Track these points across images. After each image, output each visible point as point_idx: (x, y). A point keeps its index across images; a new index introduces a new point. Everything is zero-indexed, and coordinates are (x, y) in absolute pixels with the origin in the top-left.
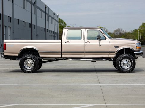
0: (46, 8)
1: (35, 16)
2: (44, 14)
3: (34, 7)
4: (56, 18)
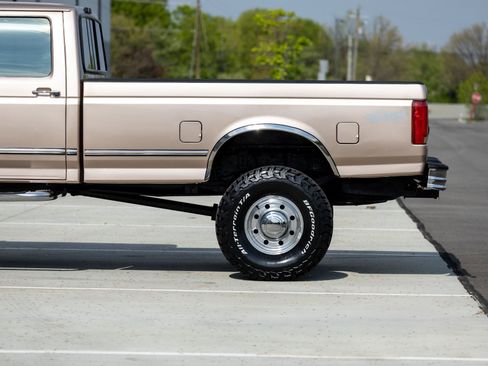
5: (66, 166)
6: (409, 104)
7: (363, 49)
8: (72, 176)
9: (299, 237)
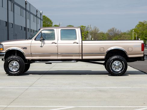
0: (26, 4)
1: (13, 13)
2: (24, 11)
3: (11, 3)
4: (39, 16)
5: (79, 56)
6: (141, 44)
7: (91, 34)
8: (80, 58)
9: (122, 68)
